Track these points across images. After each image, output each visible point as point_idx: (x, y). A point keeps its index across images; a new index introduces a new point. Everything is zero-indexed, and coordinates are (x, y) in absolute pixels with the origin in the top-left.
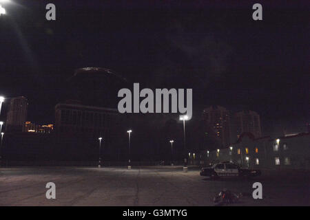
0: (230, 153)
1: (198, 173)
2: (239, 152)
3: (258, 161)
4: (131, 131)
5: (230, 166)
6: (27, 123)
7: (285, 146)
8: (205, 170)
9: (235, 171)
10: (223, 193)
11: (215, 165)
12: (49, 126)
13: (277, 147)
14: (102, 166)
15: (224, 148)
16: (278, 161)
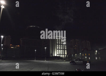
0: (80, 55)
1: (69, 62)
2: (83, 55)
3: (89, 58)
4: (46, 48)
5: (80, 60)
6: (11, 45)
7: (99, 53)
8: (71, 61)
9: (82, 62)
10: (78, 69)
11: (75, 60)
12: (18, 46)
13: (96, 53)
14: (36, 60)
15: (78, 54)
16: (96, 58)
